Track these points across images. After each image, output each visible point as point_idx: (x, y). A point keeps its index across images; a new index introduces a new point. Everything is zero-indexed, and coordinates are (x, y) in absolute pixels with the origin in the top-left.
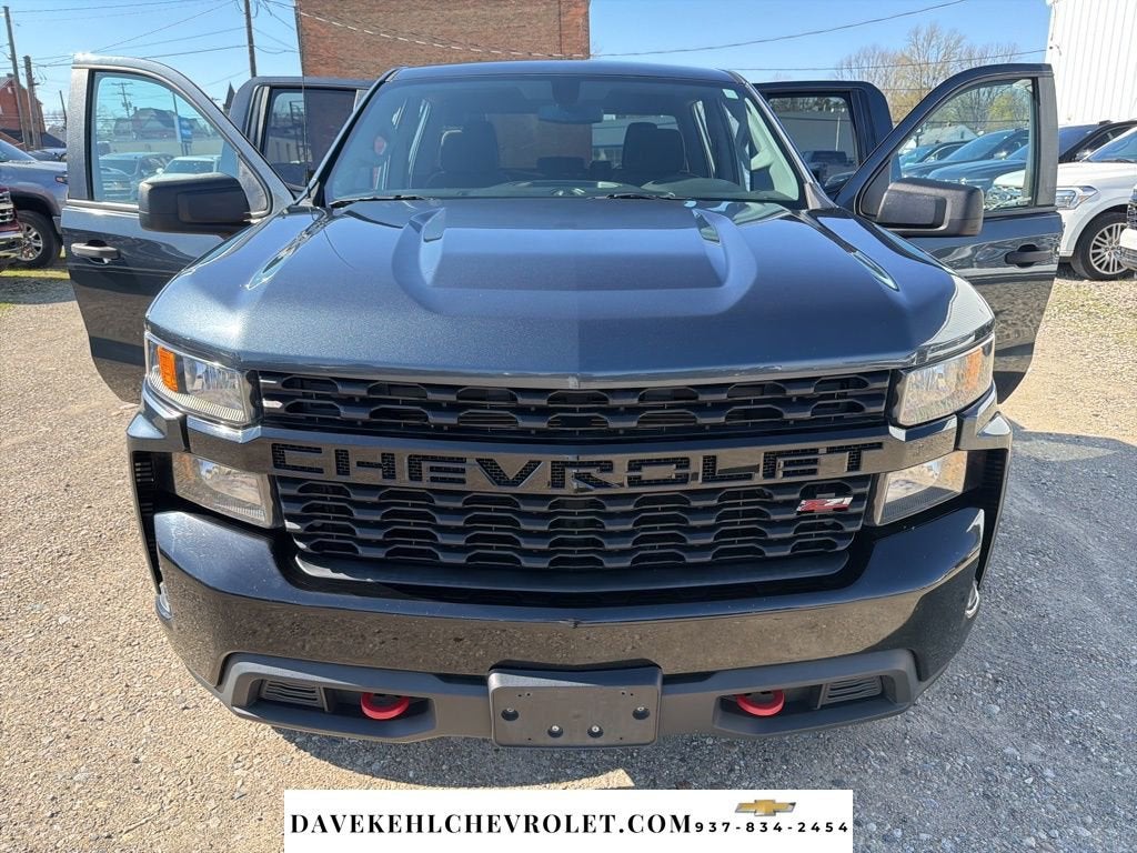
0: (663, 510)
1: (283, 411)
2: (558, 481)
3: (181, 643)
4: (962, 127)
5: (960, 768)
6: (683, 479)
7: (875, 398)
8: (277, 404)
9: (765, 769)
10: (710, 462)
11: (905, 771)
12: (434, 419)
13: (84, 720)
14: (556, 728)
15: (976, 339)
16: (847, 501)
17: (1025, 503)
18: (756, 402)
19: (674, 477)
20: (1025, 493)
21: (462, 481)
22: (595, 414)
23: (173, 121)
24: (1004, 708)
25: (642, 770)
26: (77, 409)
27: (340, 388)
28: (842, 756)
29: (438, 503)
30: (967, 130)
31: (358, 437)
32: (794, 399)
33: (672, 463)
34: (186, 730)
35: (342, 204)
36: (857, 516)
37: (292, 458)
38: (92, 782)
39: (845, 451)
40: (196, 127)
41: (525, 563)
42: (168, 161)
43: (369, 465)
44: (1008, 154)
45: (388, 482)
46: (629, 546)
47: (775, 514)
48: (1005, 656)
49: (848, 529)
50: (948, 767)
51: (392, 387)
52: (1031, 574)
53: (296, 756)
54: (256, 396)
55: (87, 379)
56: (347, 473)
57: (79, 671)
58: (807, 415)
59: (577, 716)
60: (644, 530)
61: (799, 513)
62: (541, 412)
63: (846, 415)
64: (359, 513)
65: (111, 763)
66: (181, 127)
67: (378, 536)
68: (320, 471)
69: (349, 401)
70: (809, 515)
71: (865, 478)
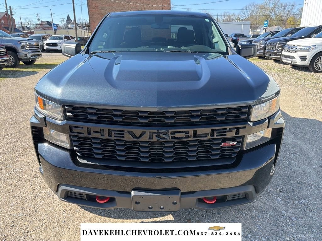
0: (182, 145)
1: (72, 116)
2: (151, 137)
3: (47, 179)
4: (278, 26)
5: (268, 217)
6: (187, 137)
7: (244, 113)
8: (70, 114)
9: (212, 216)
10: (195, 132)
11: (252, 217)
12: (115, 119)
13: (22, 199)
14: (151, 207)
15: (275, 95)
16: (235, 143)
17: (292, 139)
18: (209, 115)
19: (184, 136)
20: (291, 136)
21: (123, 137)
22: (162, 118)
23: (52, 25)
24: (282, 199)
25: (178, 216)
26: (23, 109)
27: (88, 110)
28: (235, 213)
29: (117, 143)
30: (280, 27)
31: (94, 124)
32: (220, 114)
33: (184, 132)
34: (50, 202)
35: (93, 53)
36: (238, 147)
37: (75, 130)
38: (23, 217)
39: (235, 129)
40: (58, 26)
41: (142, 160)
42: (50, 36)
43: (97, 132)
44: (291, 35)
45: (102, 137)
46: (172, 155)
47: (214, 147)
48: (283, 184)
49: (235, 151)
50: (265, 217)
51: (103, 110)
52: (292, 160)
53: (80, 210)
54: (65, 112)
55: (26, 100)
56: (90, 134)
57: (21, 185)
58: (224, 119)
59: (157, 203)
60: (176, 151)
61: (221, 146)
62: (146, 118)
63: (236, 118)
64: (94, 145)
65: (29, 211)
66: (54, 26)
67: (100, 152)
68: (83, 133)
69: (91, 114)
70: (224, 147)
71: (241, 137)
